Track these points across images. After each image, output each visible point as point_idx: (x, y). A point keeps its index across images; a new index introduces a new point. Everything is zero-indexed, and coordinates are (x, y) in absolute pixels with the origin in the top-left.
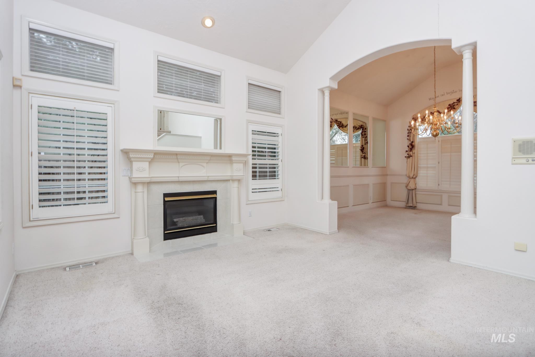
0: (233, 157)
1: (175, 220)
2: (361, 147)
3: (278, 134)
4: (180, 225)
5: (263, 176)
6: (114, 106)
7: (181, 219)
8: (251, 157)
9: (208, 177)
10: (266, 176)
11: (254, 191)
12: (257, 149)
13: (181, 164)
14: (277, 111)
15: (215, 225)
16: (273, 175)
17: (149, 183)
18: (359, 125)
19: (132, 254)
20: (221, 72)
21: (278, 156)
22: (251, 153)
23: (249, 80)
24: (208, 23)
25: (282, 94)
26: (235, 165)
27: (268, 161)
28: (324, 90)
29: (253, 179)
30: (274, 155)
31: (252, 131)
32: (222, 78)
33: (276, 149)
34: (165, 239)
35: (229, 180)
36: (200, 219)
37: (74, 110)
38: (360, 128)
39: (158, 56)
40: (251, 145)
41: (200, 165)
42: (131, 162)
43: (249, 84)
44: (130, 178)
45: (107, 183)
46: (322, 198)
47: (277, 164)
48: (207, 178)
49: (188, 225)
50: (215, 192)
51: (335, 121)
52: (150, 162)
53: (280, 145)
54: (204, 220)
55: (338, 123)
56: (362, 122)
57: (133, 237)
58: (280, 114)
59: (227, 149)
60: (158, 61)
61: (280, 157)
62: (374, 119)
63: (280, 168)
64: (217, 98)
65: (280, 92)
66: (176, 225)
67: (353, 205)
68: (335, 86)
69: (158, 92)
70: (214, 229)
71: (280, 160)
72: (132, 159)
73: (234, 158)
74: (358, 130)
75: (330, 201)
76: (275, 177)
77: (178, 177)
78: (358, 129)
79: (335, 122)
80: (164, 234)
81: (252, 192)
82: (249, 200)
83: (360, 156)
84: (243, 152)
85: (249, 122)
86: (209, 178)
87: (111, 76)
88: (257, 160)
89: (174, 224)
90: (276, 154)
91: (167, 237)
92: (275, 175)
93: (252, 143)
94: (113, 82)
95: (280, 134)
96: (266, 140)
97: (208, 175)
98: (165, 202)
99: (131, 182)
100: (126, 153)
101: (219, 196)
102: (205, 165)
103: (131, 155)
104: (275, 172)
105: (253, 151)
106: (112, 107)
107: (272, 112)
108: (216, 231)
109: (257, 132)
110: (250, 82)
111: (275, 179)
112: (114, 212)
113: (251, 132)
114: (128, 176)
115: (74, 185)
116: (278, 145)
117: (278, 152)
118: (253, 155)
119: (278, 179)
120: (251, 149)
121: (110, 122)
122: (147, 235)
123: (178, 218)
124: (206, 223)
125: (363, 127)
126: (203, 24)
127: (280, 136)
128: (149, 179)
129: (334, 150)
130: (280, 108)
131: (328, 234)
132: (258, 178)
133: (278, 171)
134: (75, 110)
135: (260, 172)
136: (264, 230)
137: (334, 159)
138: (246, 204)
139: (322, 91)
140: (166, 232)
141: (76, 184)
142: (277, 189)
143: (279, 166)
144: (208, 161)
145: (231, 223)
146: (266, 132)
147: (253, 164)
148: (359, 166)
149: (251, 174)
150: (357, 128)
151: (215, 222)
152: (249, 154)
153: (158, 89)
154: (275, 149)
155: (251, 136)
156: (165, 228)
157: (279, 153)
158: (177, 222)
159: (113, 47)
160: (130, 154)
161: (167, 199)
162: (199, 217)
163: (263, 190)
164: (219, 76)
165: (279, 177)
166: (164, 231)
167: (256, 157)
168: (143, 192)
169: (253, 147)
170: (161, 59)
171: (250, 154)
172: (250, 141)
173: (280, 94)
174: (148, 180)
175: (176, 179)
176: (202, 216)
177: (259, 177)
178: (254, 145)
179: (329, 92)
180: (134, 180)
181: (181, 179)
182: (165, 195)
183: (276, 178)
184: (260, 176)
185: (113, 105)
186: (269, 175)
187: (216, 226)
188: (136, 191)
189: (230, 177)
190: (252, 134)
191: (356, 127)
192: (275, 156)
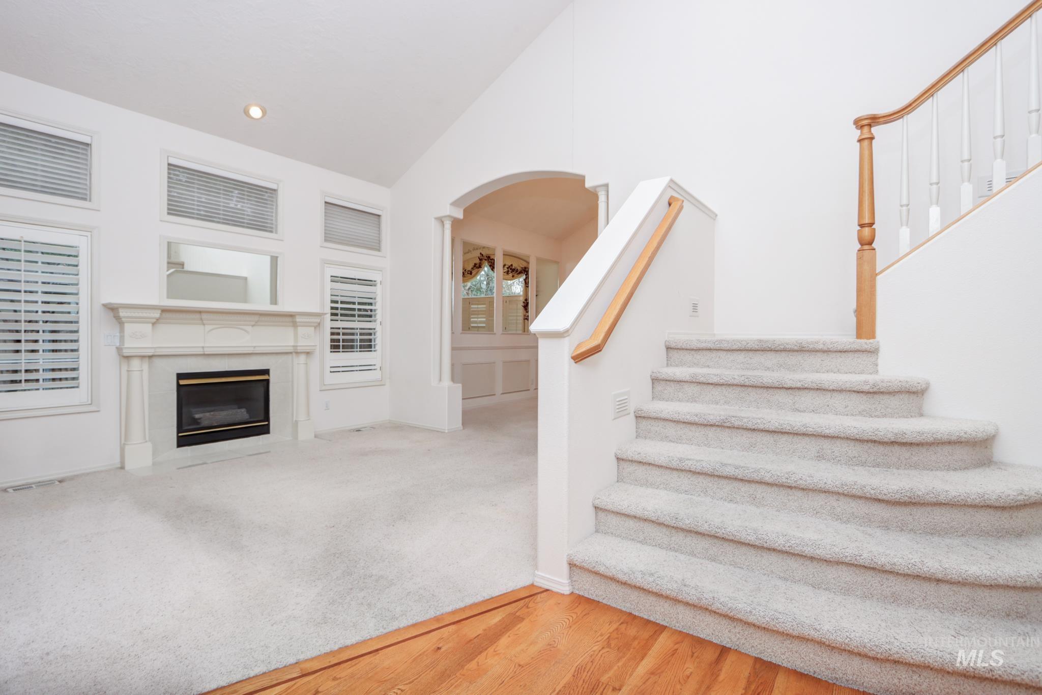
0: (297, 317)
1: (197, 416)
2: (524, 302)
3: (375, 281)
4: (205, 423)
5: (348, 346)
6: (91, 235)
7: (208, 414)
8: (328, 317)
9: (255, 347)
10: (352, 347)
11: (335, 370)
12: (339, 305)
13: (208, 328)
14: (376, 246)
15: (267, 423)
16: (367, 345)
17: (150, 357)
18: (522, 267)
19: (122, 468)
20: (278, 184)
21: (375, 315)
22: (329, 311)
23: (326, 197)
24: (256, 112)
25: (383, 219)
26: (301, 330)
27: (357, 324)
28: (443, 219)
29: (331, 352)
30: (368, 315)
31: (331, 276)
32: (280, 193)
33: (373, 305)
34: (180, 445)
35: (291, 353)
36: (241, 414)
37: (20, 241)
38: (523, 271)
39: (169, 158)
40: (328, 299)
41: (239, 328)
42: (120, 323)
43: (326, 202)
44: (119, 350)
45: (77, 357)
46: (440, 380)
47: (374, 329)
48: (252, 349)
49: (219, 424)
50: (266, 372)
51: (486, 258)
52: (154, 324)
53: (379, 299)
54: (248, 415)
55: (491, 262)
56: (525, 263)
57: (123, 442)
58: (379, 250)
59: (286, 305)
60: (169, 164)
61: (379, 317)
62: (539, 260)
63: (379, 334)
64: (272, 224)
65: (379, 216)
66: (198, 423)
67: (502, 392)
68: (460, 215)
69: (169, 214)
70: (265, 430)
71: (378, 322)
72: (123, 319)
73: (298, 319)
74: (520, 275)
75: (451, 383)
76: (371, 348)
77: (203, 347)
78: (520, 273)
79: (486, 260)
80: (178, 437)
81: (331, 372)
82: (325, 384)
83: (523, 316)
84: (316, 310)
85: (325, 262)
86: (257, 349)
87: (85, 187)
88: (339, 322)
89: (196, 421)
90: (372, 313)
91: (182, 442)
92: (371, 345)
93: (332, 295)
94: (88, 196)
95: (378, 282)
96: (356, 291)
97: (254, 345)
98: (179, 386)
99: (119, 355)
100: (112, 309)
101: (273, 378)
102: (249, 328)
103: (122, 312)
104: (370, 340)
105: (332, 308)
106: (87, 236)
107: (366, 247)
108: (268, 432)
109: (339, 278)
110: (327, 201)
111: (371, 351)
112: (90, 402)
113: (329, 279)
114: (115, 345)
115: (21, 360)
116: (375, 299)
117: (375, 310)
118: (332, 314)
119: (374, 351)
120: (329, 305)
121: (83, 260)
122: (147, 439)
123: (202, 413)
124: (252, 420)
125: (527, 270)
126: (246, 112)
127: (379, 285)
128: (153, 351)
129: (484, 306)
130: (379, 241)
131: (446, 431)
132: (341, 350)
133: (375, 339)
134: (23, 241)
135: (344, 341)
136: (350, 431)
137: (484, 319)
138: (320, 390)
139: (441, 220)
140: (180, 435)
141: (23, 358)
142: (374, 366)
143: (376, 332)
144: (254, 323)
145: (294, 420)
146: (355, 279)
147: (331, 328)
148: (521, 332)
149: (328, 344)
150: (519, 271)
151: (267, 418)
152: (325, 312)
153: (169, 209)
154: (371, 304)
155: (329, 285)
156: (180, 429)
157: (377, 312)
158: (200, 419)
159: (89, 142)
160: (120, 310)
161: (182, 382)
162: (239, 410)
163: (349, 369)
164: (275, 190)
165: (377, 347)
166: (178, 432)
167: (339, 317)
168: (142, 370)
169: (333, 302)
170: (173, 161)
171: (327, 312)
172: (328, 293)
173: (379, 219)
174: (150, 352)
175: (200, 351)
176: (243, 410)
177: (343, 349)
178: (335, 298)
179: (451, 223)
180: (126, 352)
181: (208, 351)
182: (180, 376)
183: (373, 349)
184: (344, 347)
185: (90, 233)
186: (360, 345)
187: (268, 425)
188: (129, 369)
189: (292, 348)
190: (331, 281)
191: (517, 270)
192: (370, 316)
